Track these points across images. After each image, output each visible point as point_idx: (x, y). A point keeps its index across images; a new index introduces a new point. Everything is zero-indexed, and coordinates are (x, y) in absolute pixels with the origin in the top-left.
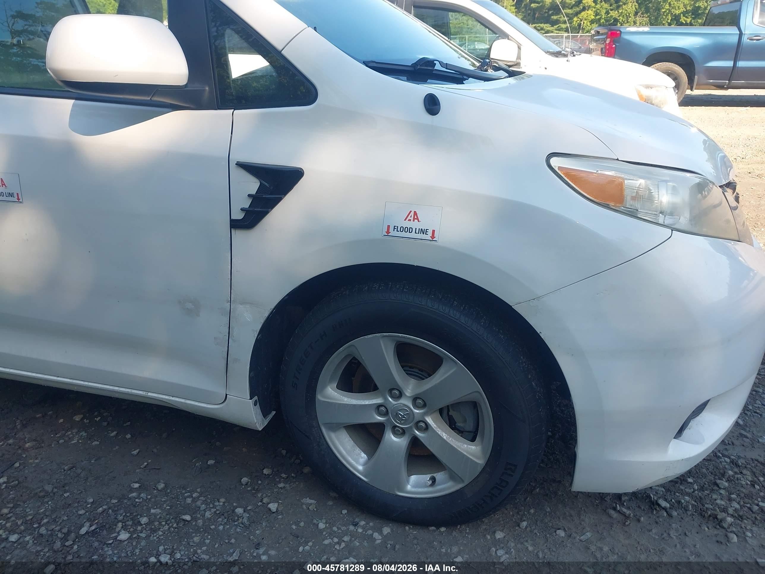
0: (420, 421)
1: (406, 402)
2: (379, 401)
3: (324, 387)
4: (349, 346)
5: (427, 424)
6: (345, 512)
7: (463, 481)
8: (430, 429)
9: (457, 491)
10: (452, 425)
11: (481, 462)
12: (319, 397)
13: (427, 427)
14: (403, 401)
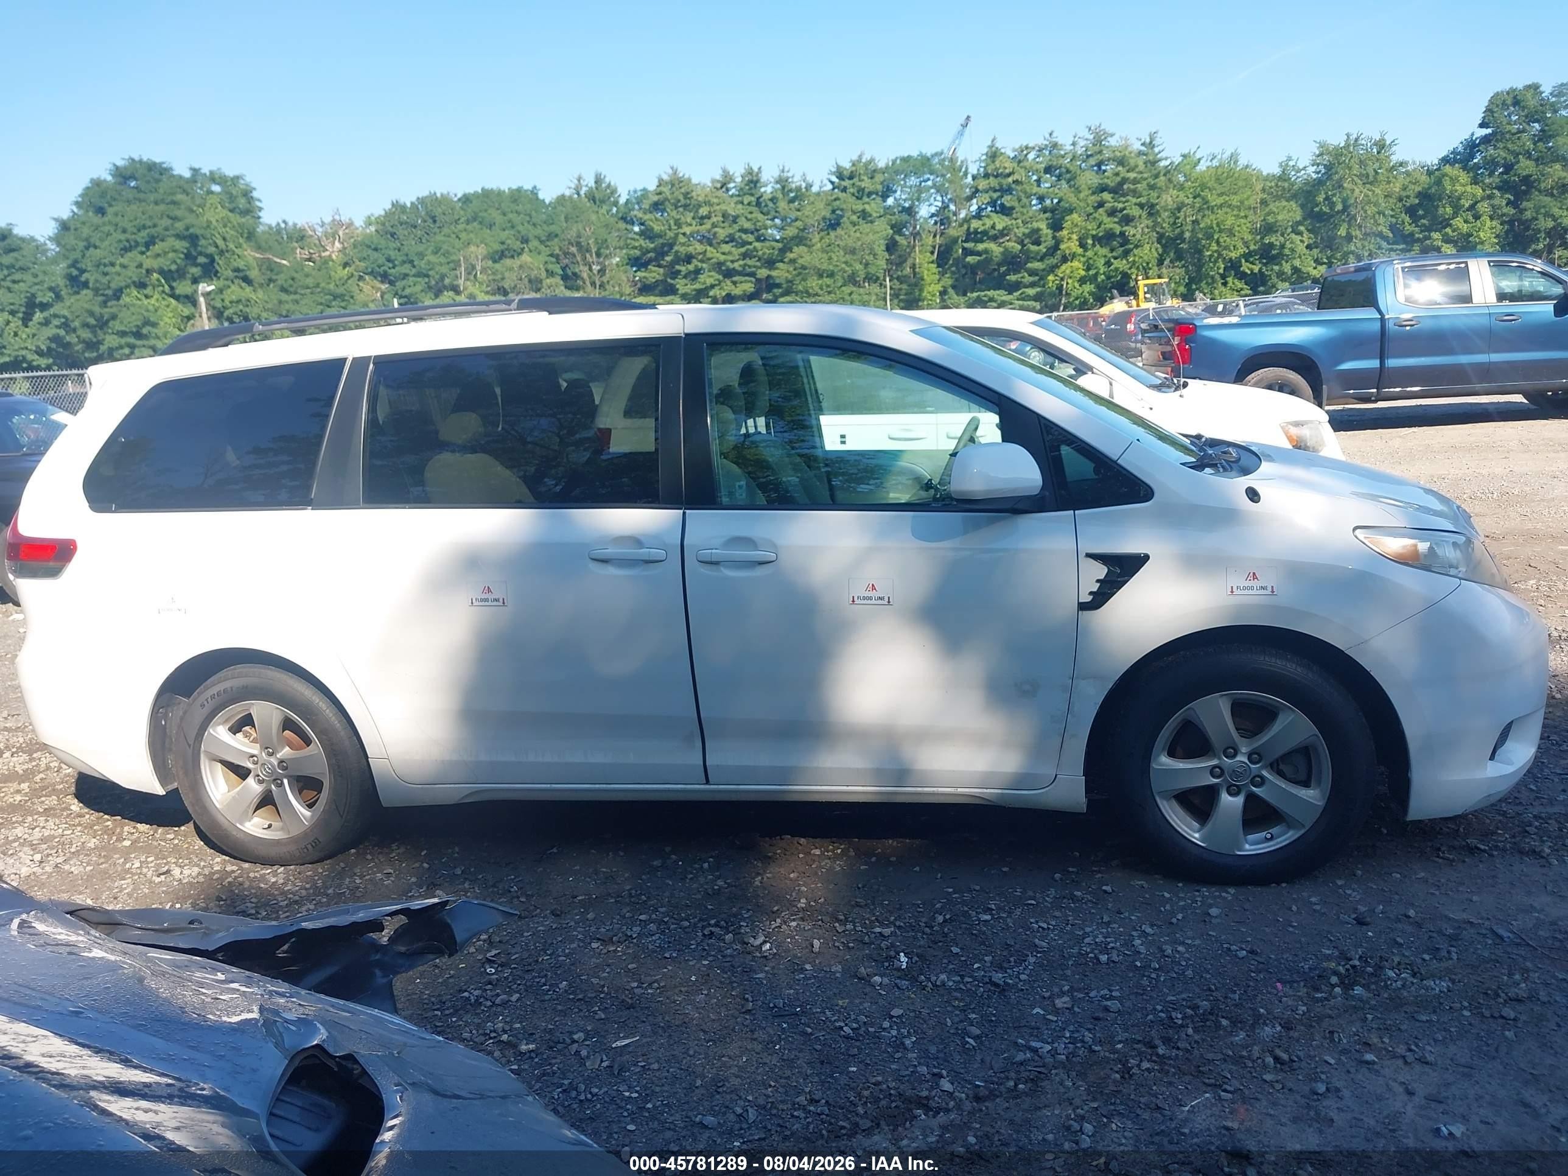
0: (1254, 777)
1: (1242, 758)
2: (1215, 762)
3: (1159, 755)
4: (1189, 709)
5: (1262, 777)
6: (1180, 885)
7: (1303, 826)
8: (1267, 782)
9: (1299, 838)
10: (1281, 774)
11: (1321, 803)
12: (1154, 765)
13: (1263, 781)
14: (1239, 758)
